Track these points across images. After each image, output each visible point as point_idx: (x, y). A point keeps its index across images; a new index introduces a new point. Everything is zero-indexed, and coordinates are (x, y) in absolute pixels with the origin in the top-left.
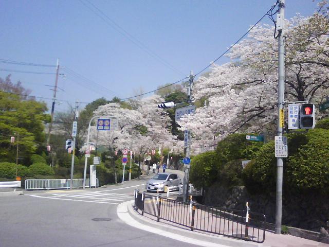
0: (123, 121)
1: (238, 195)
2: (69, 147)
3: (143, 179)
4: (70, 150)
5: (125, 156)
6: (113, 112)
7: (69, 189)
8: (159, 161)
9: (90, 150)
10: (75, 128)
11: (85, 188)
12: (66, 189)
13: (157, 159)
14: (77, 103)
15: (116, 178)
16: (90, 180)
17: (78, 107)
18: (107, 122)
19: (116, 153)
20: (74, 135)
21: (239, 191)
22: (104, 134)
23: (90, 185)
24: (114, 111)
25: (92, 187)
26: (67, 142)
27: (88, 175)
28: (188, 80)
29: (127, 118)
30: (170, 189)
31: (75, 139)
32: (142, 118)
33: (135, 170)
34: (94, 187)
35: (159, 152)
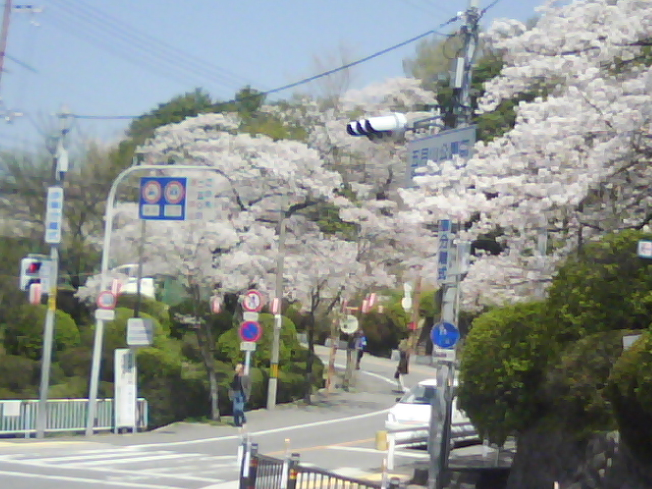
0: (247, 183)
1: (604, 465)
2: (31, 282)
3: (324, 404)
4: (36, 291)
5: (250, 317)
6: (211, 149)
7: (33, 436)
8: (405, 336)
9: (114, 291)
10: (55, 213)
11: (96, 432)
12: (23, 436)
13: (398, 329)
14: (64, 116)
15: (215, 397)
16: (113, 403)
17: (64, 132)
18: (175, 187)
19: (217, 304)
20: (53, 237)
21: (608, 447)
22: (169, 233)
23: (113, 424)
24: (213, 142)
25: (120, 431)
26: (27, 262)
27: (107, 384)
28: (457, 27)
29: (263, 171)
30: (398, 442)
31: (54, 254)
32: (319, 169)
33: (296, 370)
34: (130, 430)
35: (407, 303)
